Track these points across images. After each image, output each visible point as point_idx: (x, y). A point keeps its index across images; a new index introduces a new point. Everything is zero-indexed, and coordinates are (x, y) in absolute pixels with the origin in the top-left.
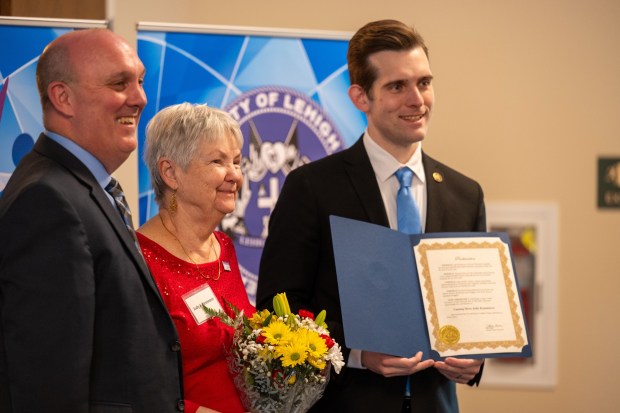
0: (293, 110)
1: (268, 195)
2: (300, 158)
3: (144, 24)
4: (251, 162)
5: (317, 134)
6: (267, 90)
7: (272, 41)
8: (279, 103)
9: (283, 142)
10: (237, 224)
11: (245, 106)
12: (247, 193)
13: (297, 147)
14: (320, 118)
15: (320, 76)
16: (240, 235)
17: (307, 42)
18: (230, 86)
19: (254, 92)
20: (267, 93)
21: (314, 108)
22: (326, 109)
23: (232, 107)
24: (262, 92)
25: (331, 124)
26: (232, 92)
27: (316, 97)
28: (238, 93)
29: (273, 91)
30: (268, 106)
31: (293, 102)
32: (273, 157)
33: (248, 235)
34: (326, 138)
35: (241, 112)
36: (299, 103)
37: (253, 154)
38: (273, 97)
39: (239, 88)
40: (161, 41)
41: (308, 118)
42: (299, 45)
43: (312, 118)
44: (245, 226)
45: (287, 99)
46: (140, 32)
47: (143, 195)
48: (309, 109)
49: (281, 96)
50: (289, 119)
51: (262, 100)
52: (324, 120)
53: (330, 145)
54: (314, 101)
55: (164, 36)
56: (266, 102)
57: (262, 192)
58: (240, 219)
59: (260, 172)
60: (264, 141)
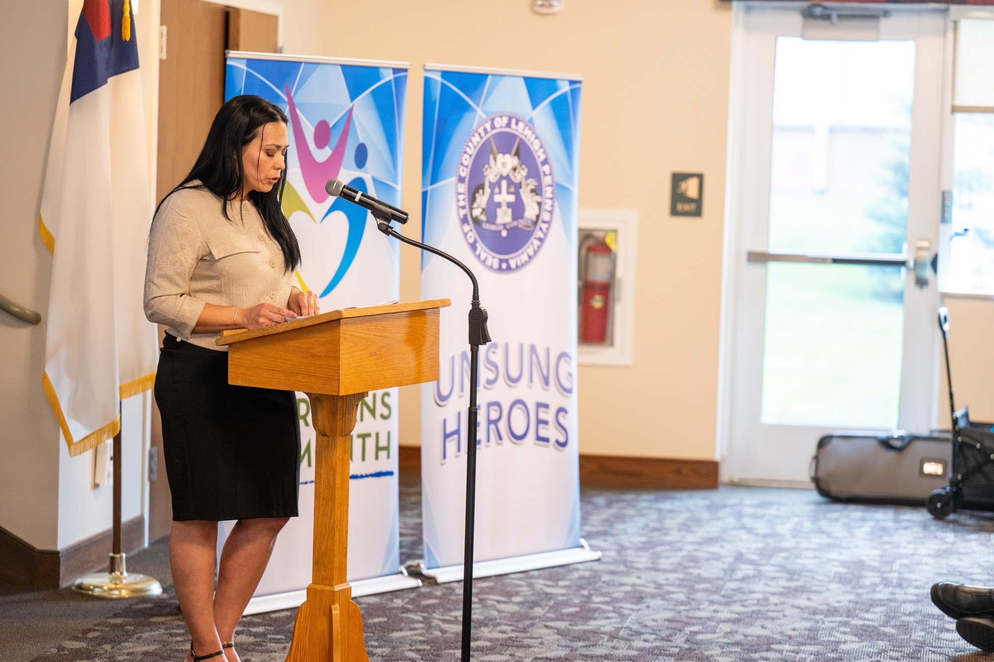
0: (517, 130)
1: (500, 193)
2: (521, 165)
3: (429, 65)
4: (490, 167)
5: (531, 148)
6: (501, 114)
7: (505, 79)
8: (508, 125)
9: (510, 153)
10: (481, 213)
11: (488, 126)
12: (487, 190)
13: (519, 158)
14: (534, 136)
15: (535, 104)
16: (482, 221)
17: (526, 79)
18: (479, 111)
19: (494, 116)
20: (501, 117)
21: (530, 129)
22: (537, 130)
23: (480, 126)
24: (498, 116)
25: (540, 141)
26: (480, 116)
27: (531, 121)
28: (484, 116)
29: (505, 116)
30: (501, 127)
31: (517, 124)
32: (504, 164)
33: (488, 222)
34: (537, 152)
35: (485, 130)
36: (521, 125)
37: (492, 162)
38: (505, 120)
39: (485, 113)
40: (437, 77)
41: (526, 136)
42: (522, 81)
43: (529, 137)
44: (487, 215)
45: (514, 121)
46: (426, 70)
47: (425, 190)
48: (527, 129)
49: (510, 119)
50: (513, 137)
51: (498, 122)
52: (536, 138)
53: (539, 157)
54: (530, 124)
55: (439, 74)
56: (501, 123)
57: (497, 190)
58: (483, 210)
59: (496, 176)
60: (499, 153)
